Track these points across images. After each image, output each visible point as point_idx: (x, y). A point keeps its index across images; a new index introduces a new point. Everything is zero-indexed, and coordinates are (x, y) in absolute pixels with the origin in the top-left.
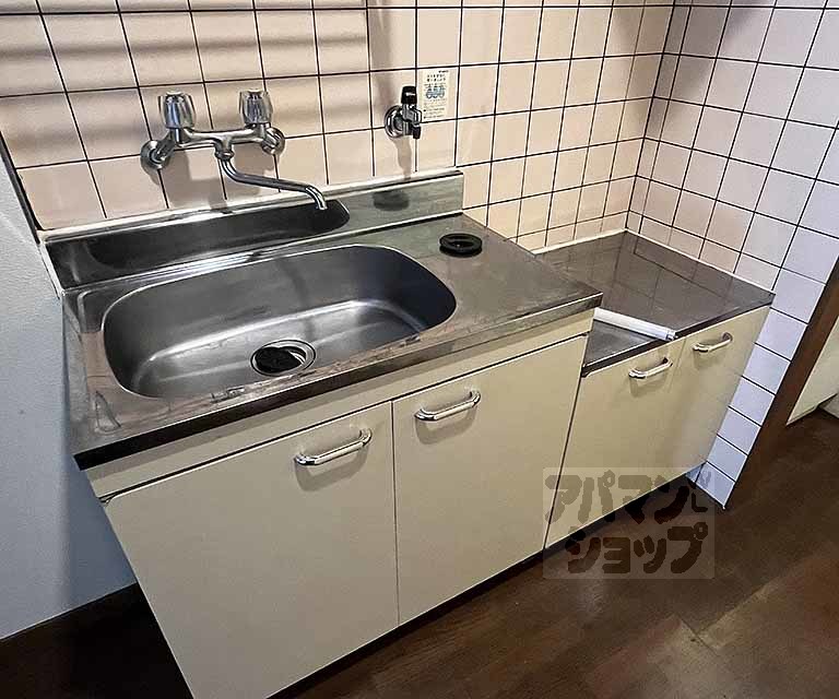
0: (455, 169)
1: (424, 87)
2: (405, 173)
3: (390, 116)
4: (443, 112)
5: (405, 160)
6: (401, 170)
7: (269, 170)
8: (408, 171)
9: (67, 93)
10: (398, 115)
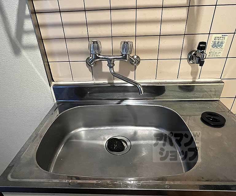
0: (220, 80)
1: (212, 43)
2: (193, 79)
3: (191, 54)
4: (220, 54)
5: (194, 74)
6: (192, 78)
7: (132, 71)
8: (195, 78)
9: (65, 39)
10: (195, 54)
